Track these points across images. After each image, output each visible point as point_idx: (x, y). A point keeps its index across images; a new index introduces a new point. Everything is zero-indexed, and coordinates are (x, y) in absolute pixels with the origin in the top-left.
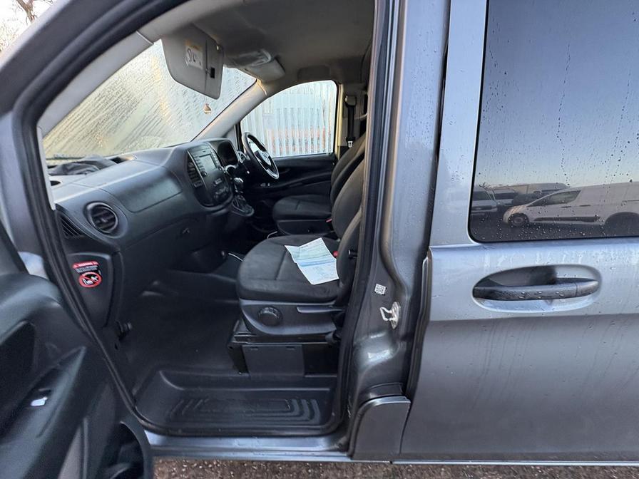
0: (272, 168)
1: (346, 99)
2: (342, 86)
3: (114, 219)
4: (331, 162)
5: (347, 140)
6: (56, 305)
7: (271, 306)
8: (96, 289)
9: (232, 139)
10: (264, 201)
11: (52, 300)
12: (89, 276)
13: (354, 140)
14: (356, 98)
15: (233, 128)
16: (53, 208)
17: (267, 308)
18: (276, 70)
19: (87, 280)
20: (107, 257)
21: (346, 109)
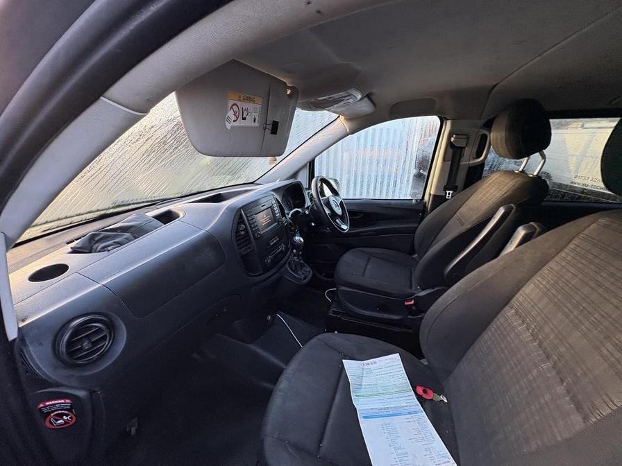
0: (342, 218)
1: (452, 139)
2: (449, 123)
4: (418, 211)
5: (446, 189)
9: (303, 178)
10: (328, 245)
12: (61, 416)
13: (455, 189)
14: (468, 138)
15: (306, 165)
18: (365, 107)
19: (57, 420)
20: (82, 394)
21: (451, 151)
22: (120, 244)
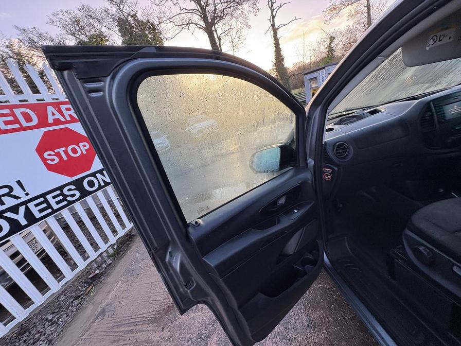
3: (346, 152)
6: (310, 182)
7: (428, 248)
8: (328, 181)
11: (309, 180)
12: (327, 175)
16: (323, 143)
17: (424, 248)
20: (336, 169)
22: (352, 122)
